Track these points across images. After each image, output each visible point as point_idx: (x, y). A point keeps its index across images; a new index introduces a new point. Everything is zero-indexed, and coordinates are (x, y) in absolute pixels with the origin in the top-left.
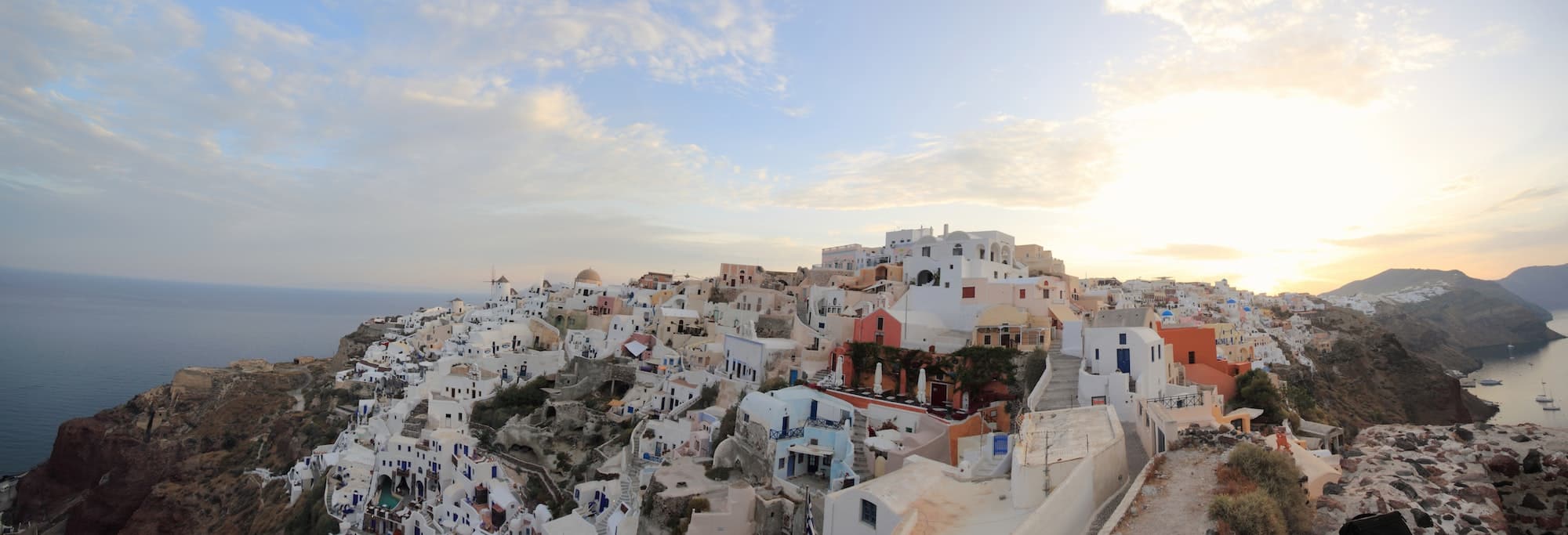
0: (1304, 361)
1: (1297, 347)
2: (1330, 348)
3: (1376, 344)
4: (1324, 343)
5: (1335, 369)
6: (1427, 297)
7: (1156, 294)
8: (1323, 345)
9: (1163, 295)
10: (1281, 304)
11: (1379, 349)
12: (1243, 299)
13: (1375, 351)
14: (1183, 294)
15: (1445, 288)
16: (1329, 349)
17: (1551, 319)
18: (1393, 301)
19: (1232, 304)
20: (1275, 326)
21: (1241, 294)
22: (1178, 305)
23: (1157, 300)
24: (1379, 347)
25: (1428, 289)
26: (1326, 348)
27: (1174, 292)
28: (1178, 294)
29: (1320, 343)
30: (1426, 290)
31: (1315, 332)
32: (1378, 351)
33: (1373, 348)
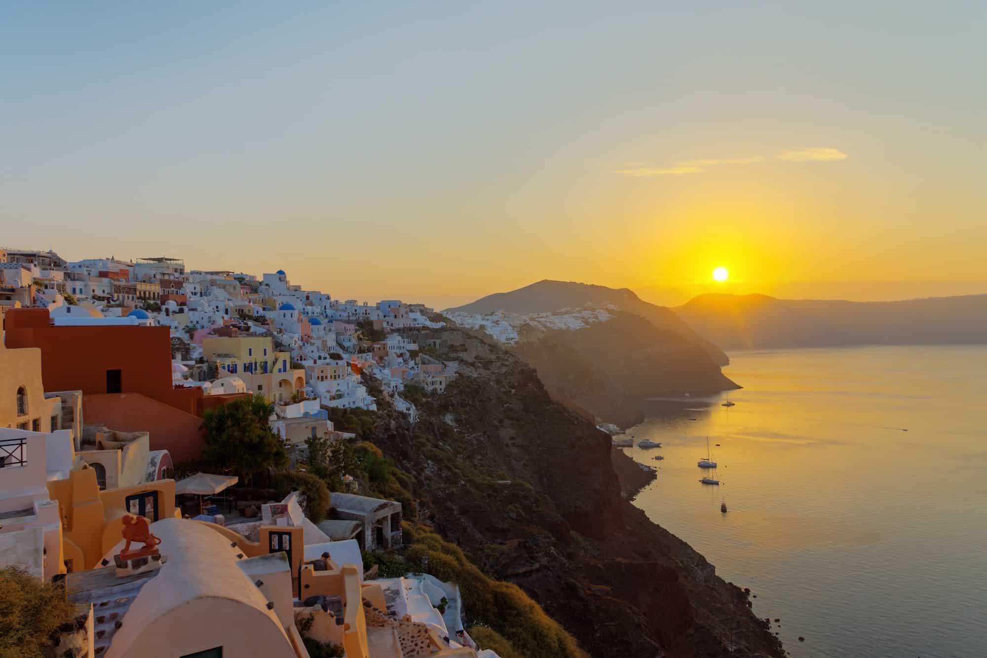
0: (401, 405)
1: (393, 384)
2: (443, 386)
3: (509, 383)
4: (435, 379)
5: (449, 419)
6: (587, 323)
7: (141, 287)
8: (433, 383)
9: (156, 289)
10: (373, 317)
11: (513, 391)
12: (311, 304)
13: (507, 393)
14: (198, 290)
15: (610, 311)
16: (441, 388)
17: (726, 362)
18: (545, 327)
19: (288, 312)
20: (361, 351)
21: (308, 298)
22: (186, 308)
23: (143, 298)
24: (513, 387)
25: (590, 312)
26: (438, 386)
27: (179, 285)
28: (188, 288)
29: (430, 380)
30: (586, 314)
31: (424, 363)
32: (511, 392)
33: (506, 388)
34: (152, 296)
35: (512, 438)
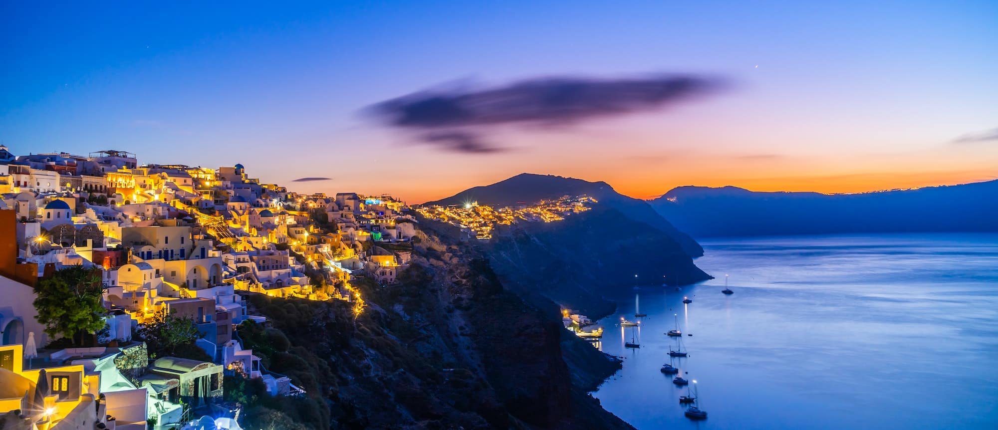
2: (394, 276)
5: (398, 308)
8: (383, 273)
9: (104, 182)
11: (464, 281)
13: (458, 282)
16: (391, 278)
19: (238, 205)
21: (263, 191)
23: (89, 191)
24: (463, 278)
26: (388, 276)
29: (380, 270)
32: (462, 282)
33: (457, 278)
34: (99, 188)
35: (461, 328)
